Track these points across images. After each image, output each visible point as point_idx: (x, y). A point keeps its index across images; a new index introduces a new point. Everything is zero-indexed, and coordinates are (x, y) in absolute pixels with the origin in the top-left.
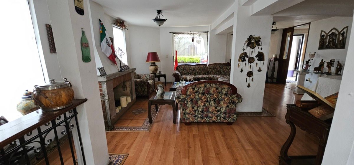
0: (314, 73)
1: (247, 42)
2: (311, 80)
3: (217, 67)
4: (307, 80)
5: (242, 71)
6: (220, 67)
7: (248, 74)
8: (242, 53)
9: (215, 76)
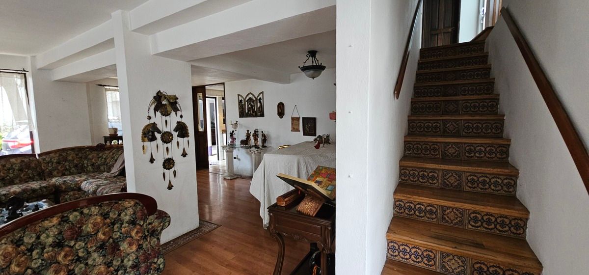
0: (242, 147)
1: (154, 102)
2: (239, 158)
3: (70, 158)
4: (235, 158)
5: (152, 160)
6: (80, 155)
7: (166, 164)
8: (147, 124)
9: (68, 178)
